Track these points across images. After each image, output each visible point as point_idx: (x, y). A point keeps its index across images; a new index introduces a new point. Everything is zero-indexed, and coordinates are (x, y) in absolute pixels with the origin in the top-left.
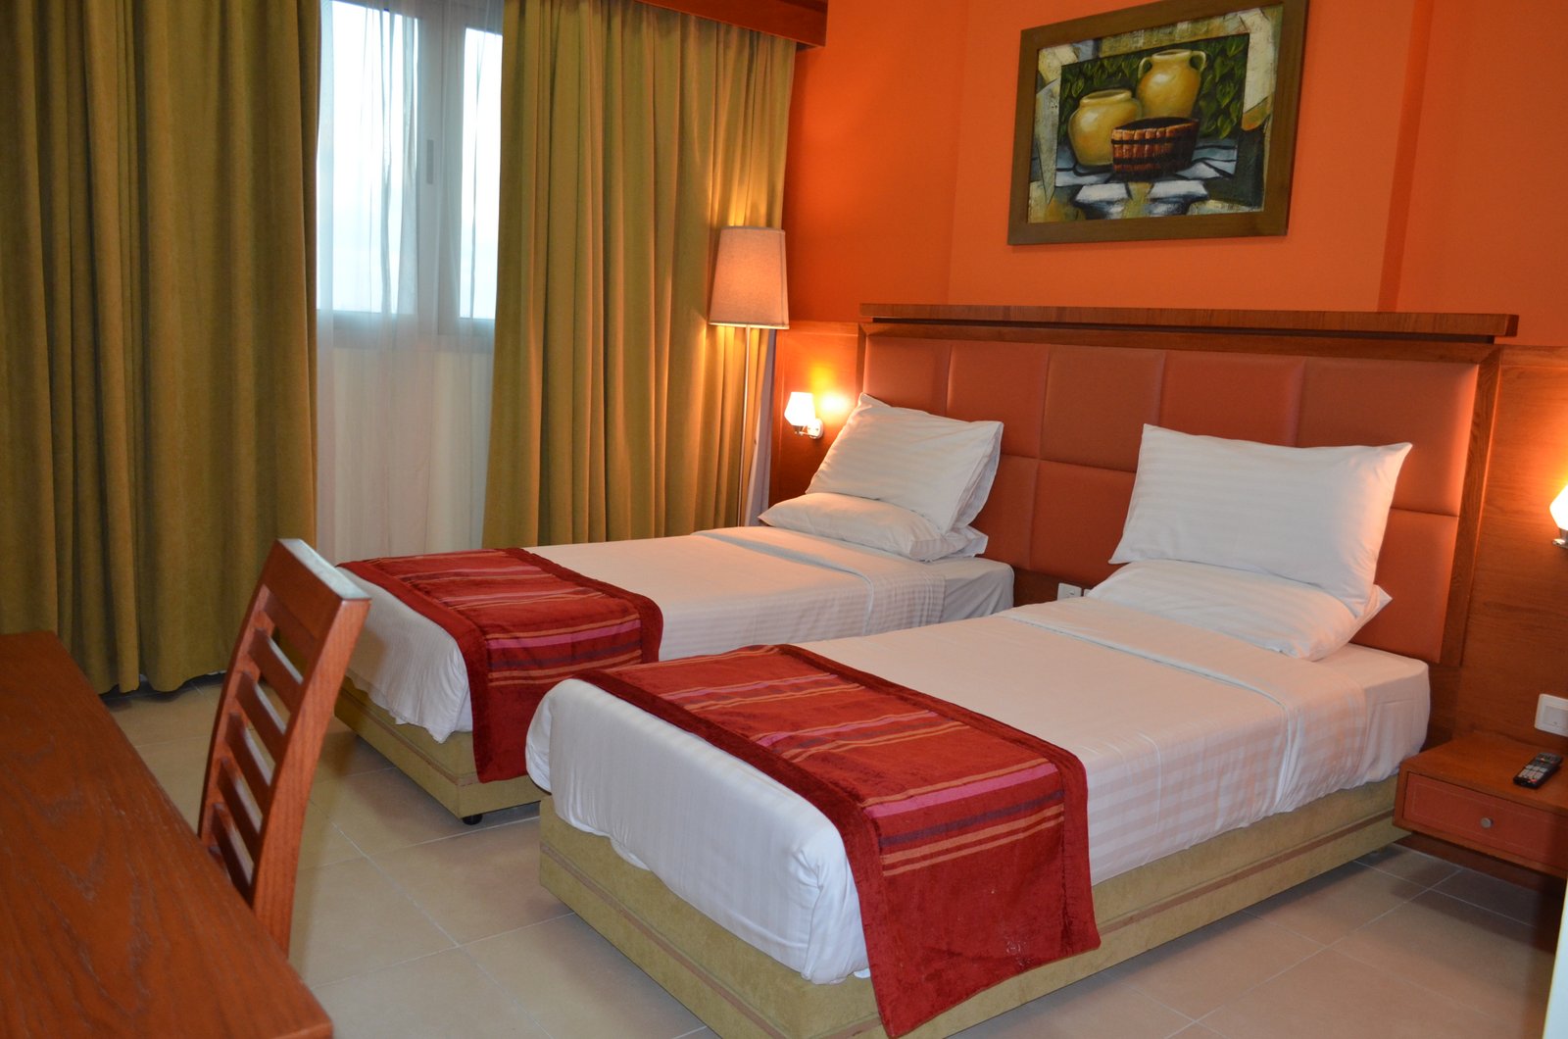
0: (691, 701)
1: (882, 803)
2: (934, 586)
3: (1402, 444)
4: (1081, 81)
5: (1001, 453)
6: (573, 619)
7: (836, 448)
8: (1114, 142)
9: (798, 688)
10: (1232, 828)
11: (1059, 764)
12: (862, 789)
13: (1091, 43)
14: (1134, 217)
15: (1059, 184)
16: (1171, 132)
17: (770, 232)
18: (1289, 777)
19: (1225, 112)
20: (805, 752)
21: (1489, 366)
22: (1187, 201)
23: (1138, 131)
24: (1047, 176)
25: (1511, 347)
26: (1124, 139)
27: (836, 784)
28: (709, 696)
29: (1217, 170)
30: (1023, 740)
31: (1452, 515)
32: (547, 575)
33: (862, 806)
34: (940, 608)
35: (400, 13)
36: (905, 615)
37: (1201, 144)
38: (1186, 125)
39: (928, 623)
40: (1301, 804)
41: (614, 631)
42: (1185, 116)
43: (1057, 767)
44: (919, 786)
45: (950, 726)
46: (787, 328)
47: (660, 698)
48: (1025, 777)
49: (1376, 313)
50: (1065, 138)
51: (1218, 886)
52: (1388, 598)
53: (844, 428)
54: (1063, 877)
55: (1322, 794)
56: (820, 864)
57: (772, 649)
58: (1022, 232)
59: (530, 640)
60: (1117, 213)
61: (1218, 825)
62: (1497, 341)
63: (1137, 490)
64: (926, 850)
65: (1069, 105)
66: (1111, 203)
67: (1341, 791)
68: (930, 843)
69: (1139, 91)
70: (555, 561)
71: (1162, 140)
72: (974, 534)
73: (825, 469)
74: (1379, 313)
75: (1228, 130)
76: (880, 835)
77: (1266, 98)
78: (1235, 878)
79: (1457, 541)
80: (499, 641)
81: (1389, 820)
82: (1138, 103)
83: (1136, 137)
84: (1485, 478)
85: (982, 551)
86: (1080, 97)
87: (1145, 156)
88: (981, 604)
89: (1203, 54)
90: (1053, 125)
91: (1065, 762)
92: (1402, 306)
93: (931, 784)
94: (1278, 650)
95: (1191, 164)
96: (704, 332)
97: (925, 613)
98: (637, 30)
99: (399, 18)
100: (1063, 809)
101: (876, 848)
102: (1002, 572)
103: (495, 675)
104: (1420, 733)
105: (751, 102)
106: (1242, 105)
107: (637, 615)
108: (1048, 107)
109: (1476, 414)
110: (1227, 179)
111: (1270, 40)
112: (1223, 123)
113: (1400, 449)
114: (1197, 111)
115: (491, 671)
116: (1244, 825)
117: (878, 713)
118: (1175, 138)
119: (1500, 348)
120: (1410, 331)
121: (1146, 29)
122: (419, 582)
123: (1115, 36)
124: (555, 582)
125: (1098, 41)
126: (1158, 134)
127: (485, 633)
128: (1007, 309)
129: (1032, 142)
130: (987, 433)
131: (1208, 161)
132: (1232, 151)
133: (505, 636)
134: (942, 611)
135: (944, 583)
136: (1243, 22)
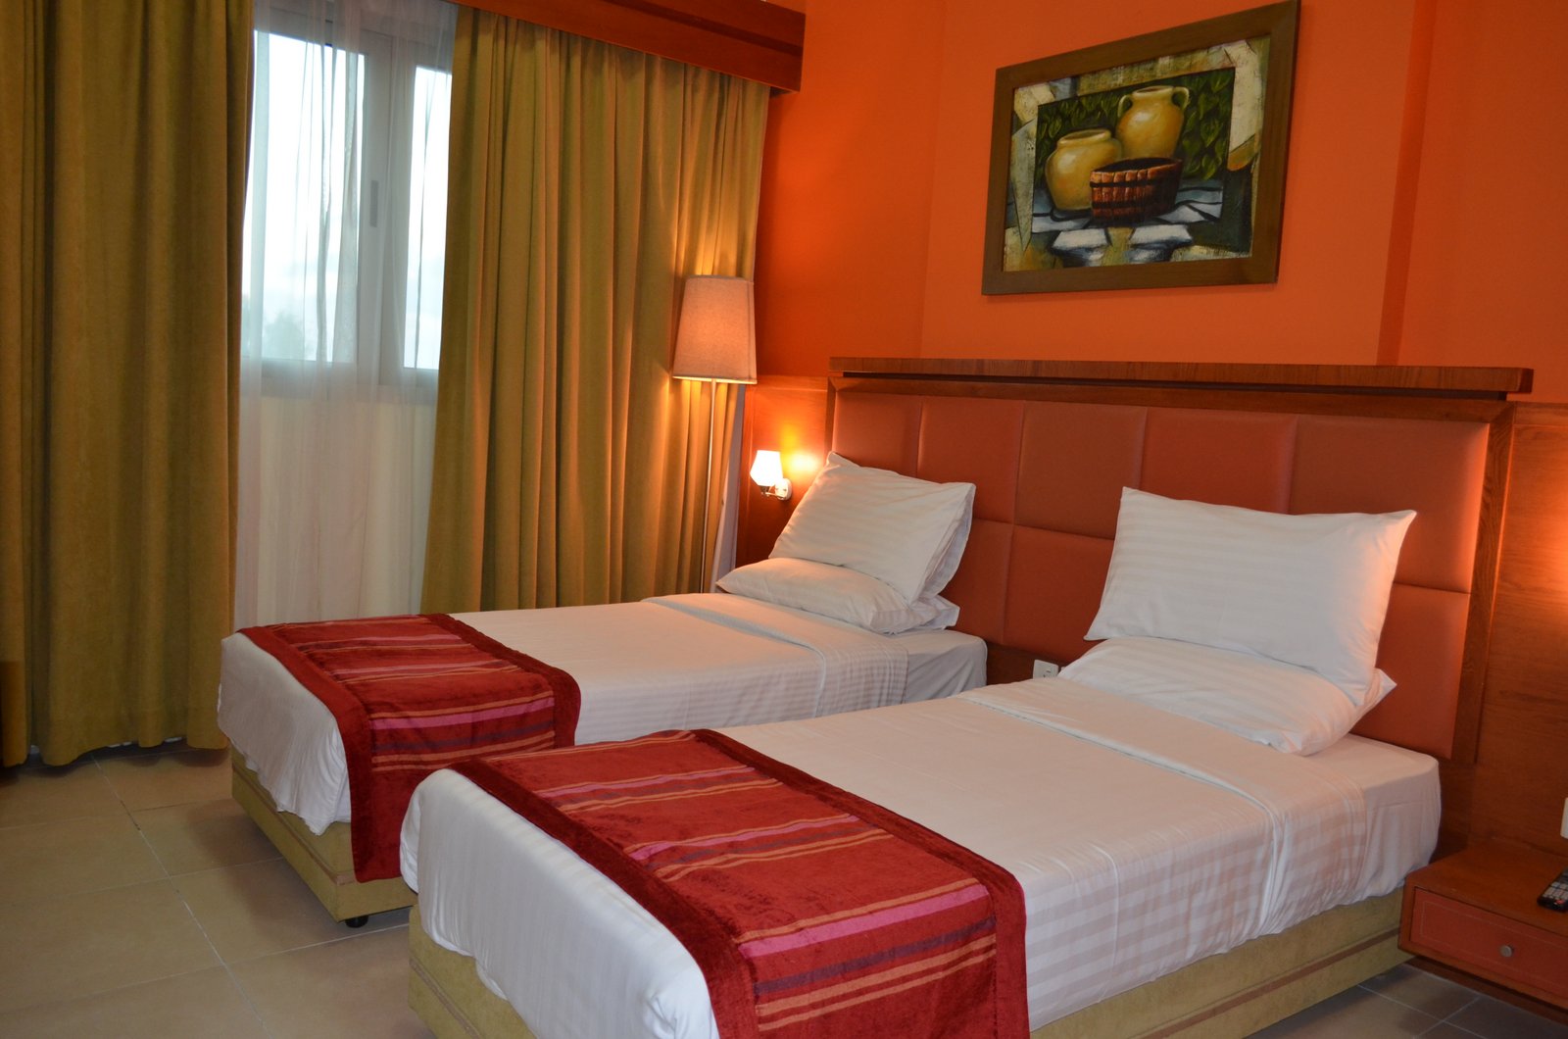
0: (571, 799)
1: (762, 939)
2: (895, 661)
3: (1406, 511)
4: (1058, 122)
5: (974, 517)
6: (475, 695)
7: (800, 511)
8: (1092, 185)
9: (703, 783)
10: (1207, 955)
11: (992, 885)
12: (742, 921)
13: (1068, 81)
14: (1114, 264)
15: (1036, 230)
16: (1152, 173)
17: (739, 281)
18: (1275, 895)
19: (1210, 152)
20: (684, 868)
21: (1501, 425)
22: (1170, 247)
23: (1117, 173)
24: (1023, 222)
25: (1526, 404)
26: (1104, 181)
27: (711, 912)
28: (594, 794)
29: (1201, 213)
30: (952, 855)
31: (1462, 592)
32: (466, 645)
33: (736, 941)
34: (902, 685)
35: (342, 48)
36: (862, 693)
37: (1184, 186)
38: (1169, 166)
39: (889, 702)
40: (1290, 925)
41: (521, 710)
42: (1168, 156)
43: (988, 889)
44: (813, 916)
45: (871, 835)
46: (755, 383)
47: (534, 796)
48: (947, 903)
49: (1374, 367)
50: (1042, 182)
51: (1192, 1022)
52: (1393, 684)
53: (810, 489)
54: (996, 1023)
55: (1315, 912)
56: (677, 1017)
57: (688, 735)
58: (998, 282)
59: (423, 720)
60: (1097, 260)
61: (1190, 953)
62: (1511, 398)
63: (1115, 560)
64: (817, 996)
65: (1046, 147)
66: (1090, 249)
67: (1338, 907)
68: (823, 987)
69: (1119, 131)
70: (479, 628)
71: (1144, 181)
72: (944, 605)
73: (788, 532)
74: (1377, 367)
75: (1214, 170)
76: (755, 980)
77: (1253, 136)
78: (1214, 1012)
79: (1469, 621)
80: (386, 721)
81: (1395, 939)
82: (1117, 142)
83: (1115, 180)
84: (1499, 551)
85: (953, 624)
86: (1057, 138)
87: (1126, 199)
88: (950, 680)
89: (1186, 91)
90: (1029, 168)
91: (1000, 884)
92: (1405, 359)
93: (828, 913)
94: (1266, 743)
95: (1175, 207)
96: (667, 386)
97: (885, 691)
98: (598, 71)
99: (341, 54)
100: (994, 941)
101: (750, 997)
102: (974, 647)
103: (381, 759)
104: (1430, 840)
105: (721, 148)
106: (1228, 144)
107: (551, 693)
108: (1024, 150)
109: (1488, 479)
110: (1213, 223)
111: (1257, 74)
112: (1207, 164)
113: (1400, 518)
114: (1179, 151)
115: (375, 754)
116: (1223, 950)
117: (788, 816)
118: (1158, 179)
119: (1514, 405)
120: (1412, 386)
121: (1125, 65)
122: (317, 651)
123: (1094, 73)
124: (471, 653)
125: (1075, 79)
126: (1139, 175)
127: (369, 711)
128: (981, 362)
129: (1008, 184)
130: (957, 497)
131: (1192, 204)
132: (1217, 193)
133: (394, 715)
134: (905, 689)
135: (906, 659)
136: (1228, 55)
